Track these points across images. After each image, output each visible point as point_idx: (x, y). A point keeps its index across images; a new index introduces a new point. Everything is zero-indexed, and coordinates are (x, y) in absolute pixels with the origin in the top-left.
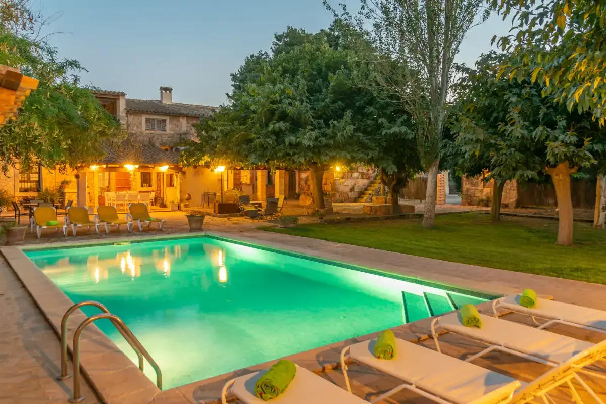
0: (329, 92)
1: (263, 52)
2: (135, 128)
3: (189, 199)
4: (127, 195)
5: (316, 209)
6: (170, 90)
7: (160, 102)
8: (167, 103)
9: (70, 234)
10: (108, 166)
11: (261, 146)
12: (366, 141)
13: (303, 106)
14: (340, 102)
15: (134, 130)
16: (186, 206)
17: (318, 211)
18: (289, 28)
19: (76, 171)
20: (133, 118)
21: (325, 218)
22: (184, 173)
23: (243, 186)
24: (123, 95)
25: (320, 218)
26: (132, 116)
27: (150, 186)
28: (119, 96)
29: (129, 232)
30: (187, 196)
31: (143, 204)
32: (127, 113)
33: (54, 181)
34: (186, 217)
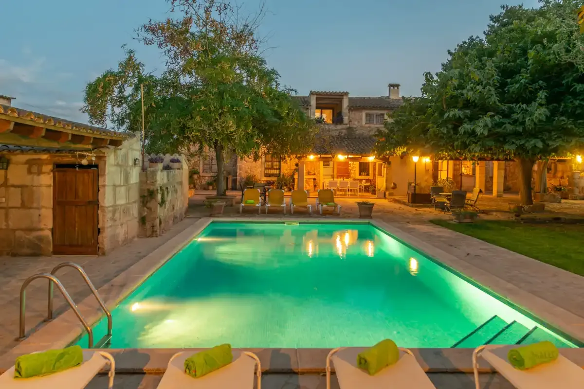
0: (528, 71)
1: (474, 37)
2: (356, 123)
3: (395, 187)
4: (338, 182)
5: (520, 205)
6: (397, 86)
7: (388, 97)
8: (395, 98)
9: (263, 212)
10: (322, 156)
11: (436, 135)
12: (569, 127)
13: (486, 90)
14: (541, 82)
15: (355, 124)
16: (390, 194)
17: (522, 207)
18: (503, 7)
19: (297, 160)
20: (354, 114)
21: (523, 216)
22: (389, 163)
23: (463, 177)
24: (347, 94)
25: (516, 216)
26: (353, 112)
27: (368, 175)
28: (343, 96)
29: (310, 214)
30: (392, 185)
31: (330, 190)
32: (349, 110)
33: (289, 168)
34: (357, 204)
